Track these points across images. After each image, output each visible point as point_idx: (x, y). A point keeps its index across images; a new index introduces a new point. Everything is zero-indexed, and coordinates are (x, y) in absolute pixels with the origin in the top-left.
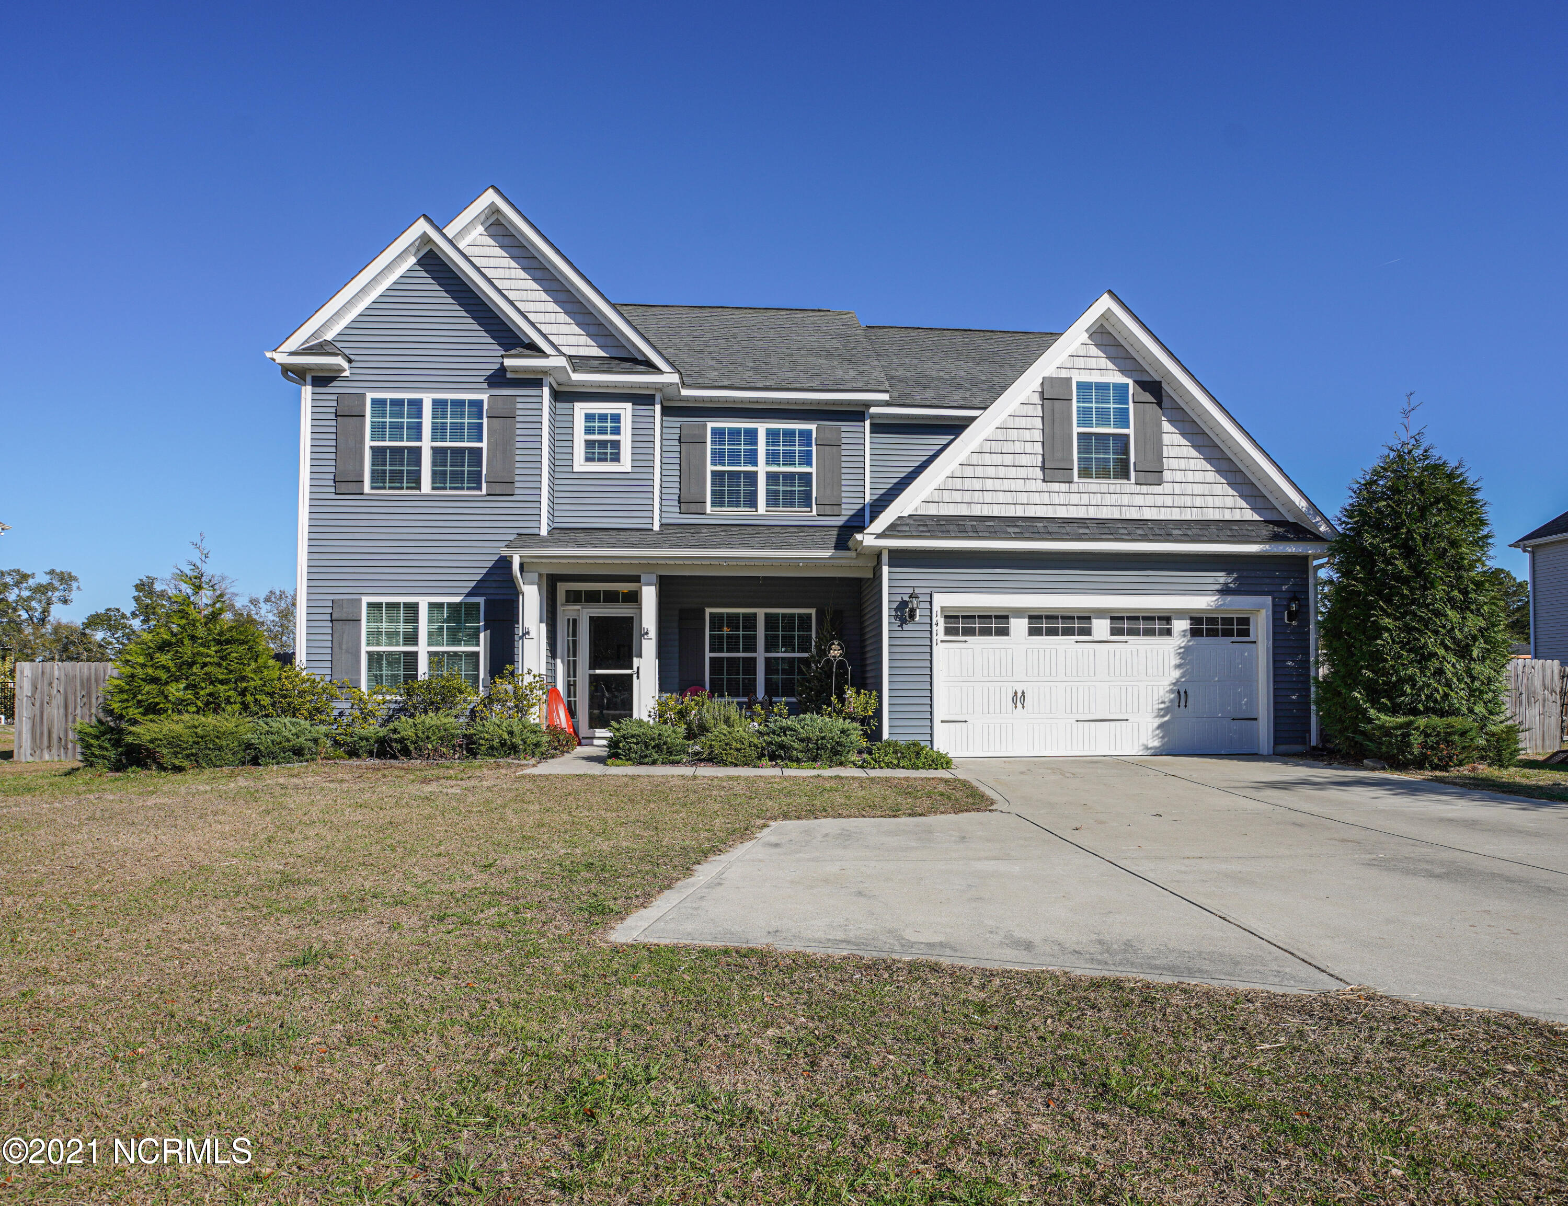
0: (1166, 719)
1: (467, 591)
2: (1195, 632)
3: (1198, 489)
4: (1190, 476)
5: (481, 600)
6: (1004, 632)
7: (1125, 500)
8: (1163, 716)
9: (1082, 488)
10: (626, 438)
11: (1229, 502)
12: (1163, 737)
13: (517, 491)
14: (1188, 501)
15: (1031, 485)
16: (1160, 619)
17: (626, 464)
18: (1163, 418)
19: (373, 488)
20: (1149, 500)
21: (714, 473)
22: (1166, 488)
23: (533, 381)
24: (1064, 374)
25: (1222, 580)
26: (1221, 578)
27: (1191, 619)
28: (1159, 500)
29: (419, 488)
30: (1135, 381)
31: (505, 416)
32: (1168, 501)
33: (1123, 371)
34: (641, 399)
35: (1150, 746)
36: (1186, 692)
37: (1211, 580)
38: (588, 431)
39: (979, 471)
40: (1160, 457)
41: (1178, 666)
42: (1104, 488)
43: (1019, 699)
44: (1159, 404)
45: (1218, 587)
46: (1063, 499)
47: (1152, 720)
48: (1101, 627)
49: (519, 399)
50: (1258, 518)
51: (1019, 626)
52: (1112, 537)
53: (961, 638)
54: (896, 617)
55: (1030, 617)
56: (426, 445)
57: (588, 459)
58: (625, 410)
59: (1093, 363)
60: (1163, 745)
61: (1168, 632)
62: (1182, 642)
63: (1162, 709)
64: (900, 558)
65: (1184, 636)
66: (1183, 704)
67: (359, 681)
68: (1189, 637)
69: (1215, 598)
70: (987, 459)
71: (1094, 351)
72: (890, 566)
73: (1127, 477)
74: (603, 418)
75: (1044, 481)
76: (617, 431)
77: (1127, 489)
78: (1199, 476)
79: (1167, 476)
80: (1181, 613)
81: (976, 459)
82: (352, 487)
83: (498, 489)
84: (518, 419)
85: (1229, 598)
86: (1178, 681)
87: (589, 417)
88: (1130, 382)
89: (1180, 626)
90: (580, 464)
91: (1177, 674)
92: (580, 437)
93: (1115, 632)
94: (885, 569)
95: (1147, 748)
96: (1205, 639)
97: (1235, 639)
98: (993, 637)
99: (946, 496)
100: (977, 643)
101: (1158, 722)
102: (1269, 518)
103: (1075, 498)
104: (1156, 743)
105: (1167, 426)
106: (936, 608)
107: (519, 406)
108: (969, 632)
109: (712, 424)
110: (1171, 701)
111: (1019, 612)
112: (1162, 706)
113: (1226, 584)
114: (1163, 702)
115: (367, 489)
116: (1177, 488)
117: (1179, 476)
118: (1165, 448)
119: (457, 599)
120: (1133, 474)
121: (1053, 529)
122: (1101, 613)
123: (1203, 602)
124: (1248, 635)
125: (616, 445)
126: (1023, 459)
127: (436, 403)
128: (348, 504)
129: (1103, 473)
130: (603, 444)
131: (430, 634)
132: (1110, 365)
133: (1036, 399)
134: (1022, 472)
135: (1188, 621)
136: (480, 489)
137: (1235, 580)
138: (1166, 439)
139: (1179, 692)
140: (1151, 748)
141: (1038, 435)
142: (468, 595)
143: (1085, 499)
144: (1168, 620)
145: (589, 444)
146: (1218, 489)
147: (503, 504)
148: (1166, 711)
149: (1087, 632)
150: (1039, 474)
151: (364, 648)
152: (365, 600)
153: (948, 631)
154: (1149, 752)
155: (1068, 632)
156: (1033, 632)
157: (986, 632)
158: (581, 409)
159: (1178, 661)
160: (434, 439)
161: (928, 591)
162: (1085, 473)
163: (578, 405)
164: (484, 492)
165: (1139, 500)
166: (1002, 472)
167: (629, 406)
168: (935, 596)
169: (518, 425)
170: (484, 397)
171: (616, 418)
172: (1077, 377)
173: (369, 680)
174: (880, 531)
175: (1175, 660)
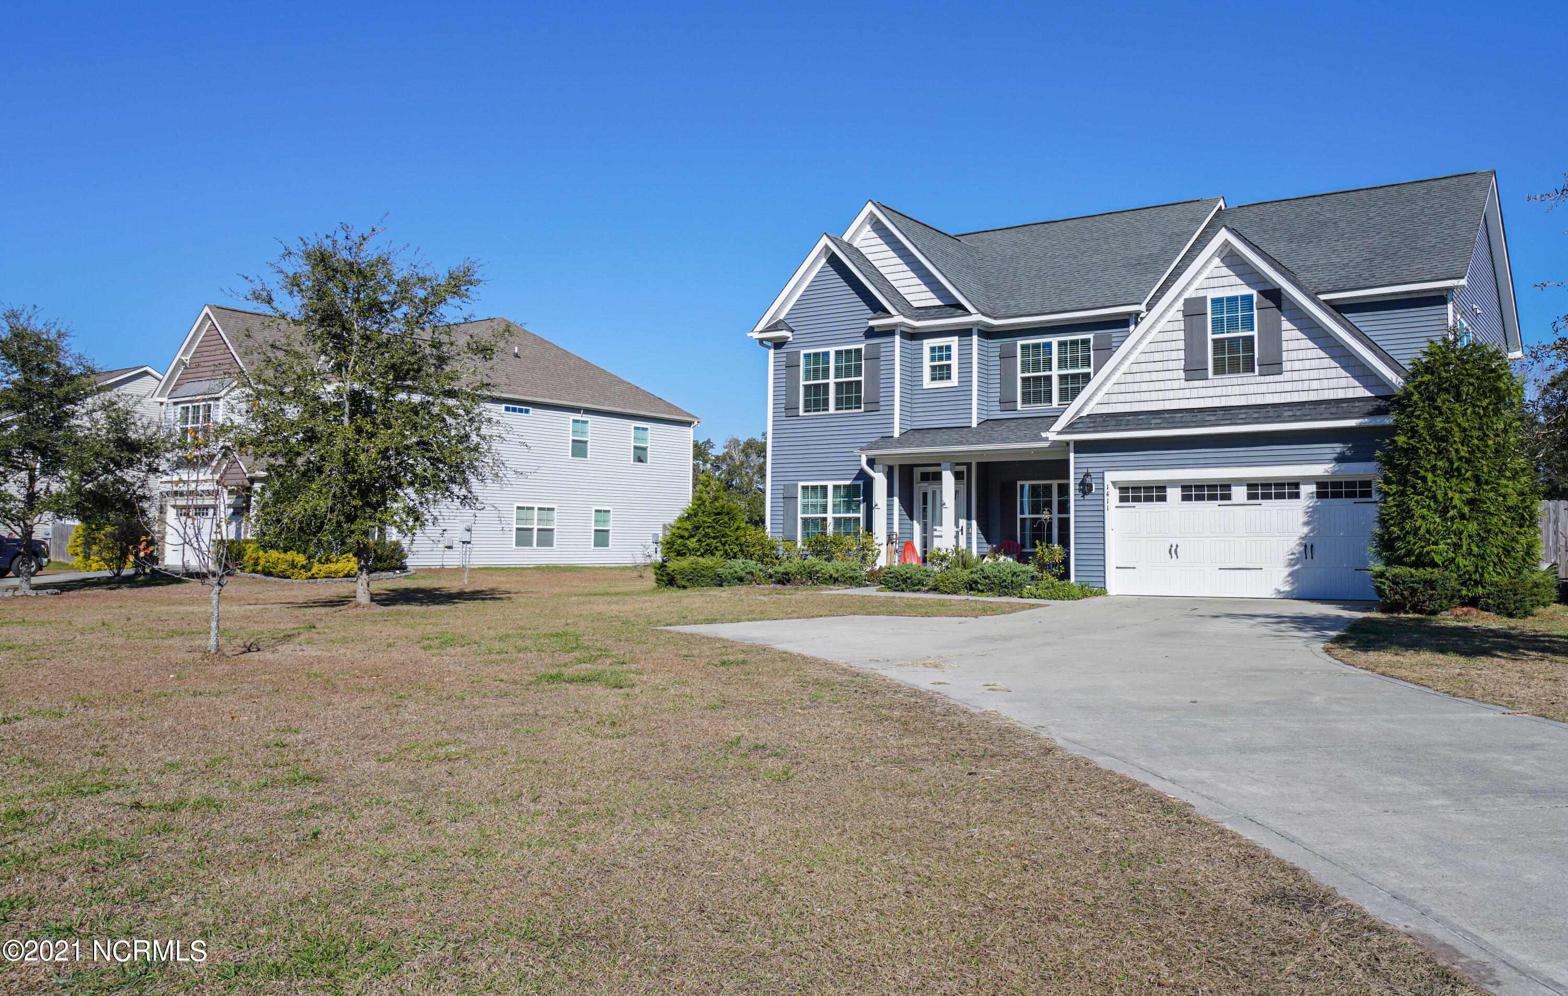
0: (1296, 568)
1: (854, 476)
2: (1320, 495)
3: (1314, 374)
4: (1307, 365)
5: (861, 483)
6: (1163, 499)
7: (1252, 389)
8: (1294, 565)
9: (1216, 383)
10: (954, 362)
11: (1343, 382)
12: (1293, 583)
13: (881, 408)
14: (1306, 385)
15: (1175, 384)
16: (1289, 484)
17: (954, 381)
18: (1283, 318)
19: (806, 411)
20: (1272, 387)
21: (1024, 379)
22: (1286, 376)
23: (889, 332)
24: (1201, 294)
25: (1338, 450)
26: (1338, 448)
27: (1317, 483)
28: (1279, 388)
29: (827, 410)
30: (1259, 292)
31: (874, 358)
32: (1288, 387)
33: (1249, 284)
34: (964, 332)
35: (1282, 590)
36: (1312, 546)
37: (1328, 451)
38: (933, 359)
39: (1138, 377)
40: (1280, 351)
41: (1306, 524)
42: (1234, 381)
43: (1173, 551)
44: (1279, 307)
45: (1336, 455)
46: (1203, 392)
47: (1283, 569)
48: (1239, 493)
49: (882, 345)
50: (1370, 395)
51: (1174, 494)
52: (1228, 422)
53: (1131, 504)
54: (1080, 490)
55: (1183, 487)
56: (832, 381)
57: (933, 379)
58: (954, 341)
59: (1225, 281)
60: (1292, 591)
61: (1297, 496)
62: (1312, 502)
63: (1292, 560)
64: (1082, 447)
65: (1313, 497)
66: (1309, 556)
67: (796, 536)
68: (1315, 500)
69: (1331, 465)
70: (1144, 367)
71: (1226, 271)
72: (1075, 453)
73: (1253, 371)
74: (941, 348)
75: (1186, 380)
76: (949, 357)
77: (1253, 380)
78: (1316, 364)
79: (1286, 366)
80: (1307, 480)
81: (1135, 368)
82: (793, 412)
83: (870, 407)
84: (882, 359)
85: (1344, 466)
86: (1306, 536)
87: (933, 349)
88: (1254, 293)
89: (1307, 490)
90: (927, 383)
91: (1306, 530)
92: (927, 364)
93: (1251, 496)
94: (1072, 455)
95: (1279, 592)
96: (1330, 501)
97: (1358, 500)
98: (1155, 503)
99: (1114, 398)
100: (1142, 506)
101: (1288, 570)
102: (1380, 394)
103: (1211, 392)
104: (1287, 588)
105: (1286, 324)
106: (1107, 482)
107: (882, 350)
108: (1137, 499)
109: (1020, 343)
110: (1300, 553)
111: (1174, 483)
112: (1292, 557)
113: (1343, 453)
114: (1293, 554)
115: (801, 413)
116: (1296, 376)
117: (1297, 365)
118: (1284, 344)
119: (848, 482)
120: (1257, 368)
121: (1188, 417)
122: (1239, 482)
123: (1320, 470)
124: (1370, 496)
125: (949, 367)
126: (1171, 365)
127: (838, 353)
128: (793, 422)
129: (1234, 369)
130: (941, 367)
131: (834, 505)
132: (1239, 281)
133: (1180, 316)
134: (1169, 375)
135: (1315, 486)
136: (860, 408)
137: (1349, 449)
138: (1285, 335)
139: (1306, 546)
140: (1283, 592)
141: (1181, 345)
142: (855, 479)
143: (1219, 391)
144: (1297, 485)
145: (933, 368)
146: (1332, 373)
147: (873, 416)
148: (1296, 561)
149: (1228, 497)
150: (1182, 374)
151: (800, 515)
152: (801, 484)
153: (1122, 499)
154: (1281, 596)
155: (1212, 498)
156: (1186, 498)
157: (1149, 499)
158: (928, 344)
159: (1306, 519)
160: (836, 377)
161: (1101, 470)
162: (1219, 369)
163: (925, 341)
164: (862, 410)
165: (1264, 389)
166: (1154, 376)
167: (956, 338)
168: (1106, 474)
169: (882, 363)
170: (862, 346)
171: (948, 348)
172: (1211, 295)
173: (803, 536)
174: (1059, 429)
175: (1303, 518)
